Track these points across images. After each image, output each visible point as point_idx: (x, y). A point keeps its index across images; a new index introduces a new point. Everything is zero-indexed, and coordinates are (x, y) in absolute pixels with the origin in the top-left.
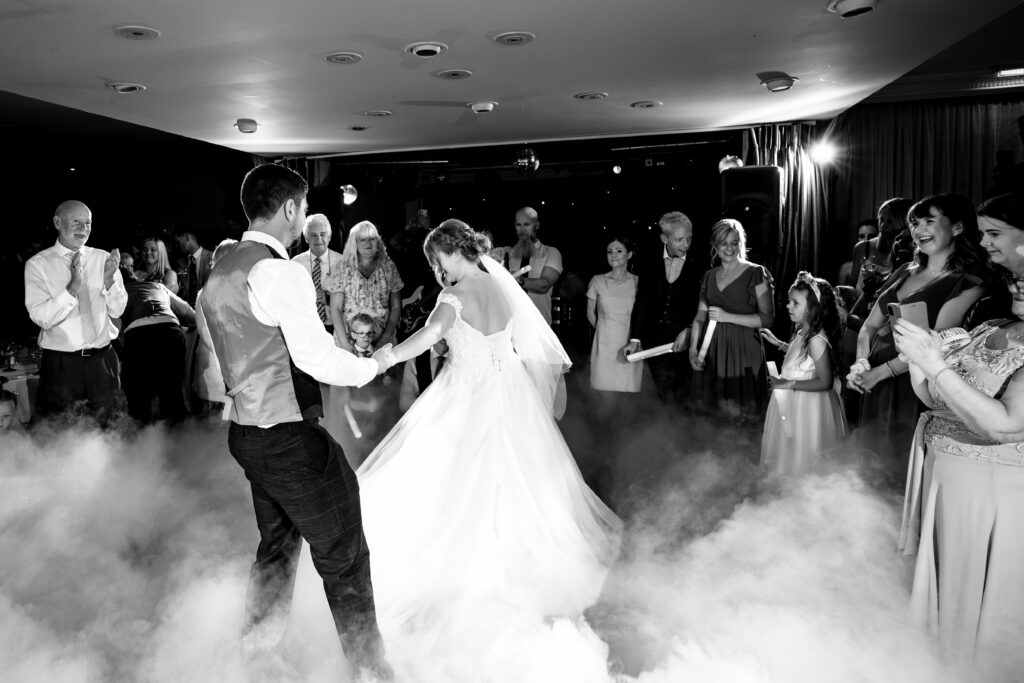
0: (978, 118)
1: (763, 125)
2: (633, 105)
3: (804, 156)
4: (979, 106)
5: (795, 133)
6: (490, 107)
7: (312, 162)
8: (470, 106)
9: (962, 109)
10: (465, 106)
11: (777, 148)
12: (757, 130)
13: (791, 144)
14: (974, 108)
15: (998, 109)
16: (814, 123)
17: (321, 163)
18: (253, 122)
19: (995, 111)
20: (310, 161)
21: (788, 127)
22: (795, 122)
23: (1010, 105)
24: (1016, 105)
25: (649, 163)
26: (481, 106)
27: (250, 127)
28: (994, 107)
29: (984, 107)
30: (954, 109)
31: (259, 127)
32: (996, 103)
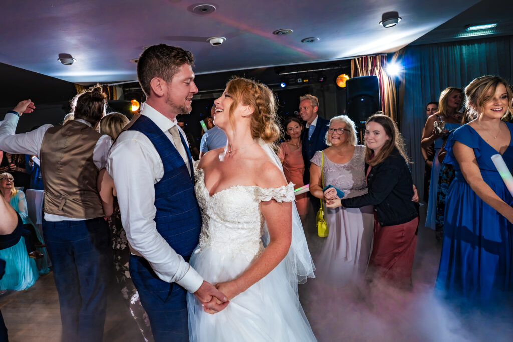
0: (457, 52)
1: (361, 56)
2: (302, 41)
3: (383, 72)
4: (457, 46)
5: (378, 60)
6: (221, 41)
7: (111, 87)
8: (209, 41)
9: (450, 48)
10: (205, 41)
11: (369, 68)
12: (358, 59)
13: (376, 66)
14: (455, 47)
15: (466, 47)
16: (386, 55)
17: (117, 88)
18: (70, 56)
19: (464, 48)
20: (110, 87)
21: (374, 56)
22: (377, 54)
23: (471, 46)
24: (473, 46)
25: (299, 80)
26: (216, 40)
27: (68, 61)
28: (464, 47)
29: (459, 47)
30: (446, 48)
31: (75, 61)
32: (465, 45)
